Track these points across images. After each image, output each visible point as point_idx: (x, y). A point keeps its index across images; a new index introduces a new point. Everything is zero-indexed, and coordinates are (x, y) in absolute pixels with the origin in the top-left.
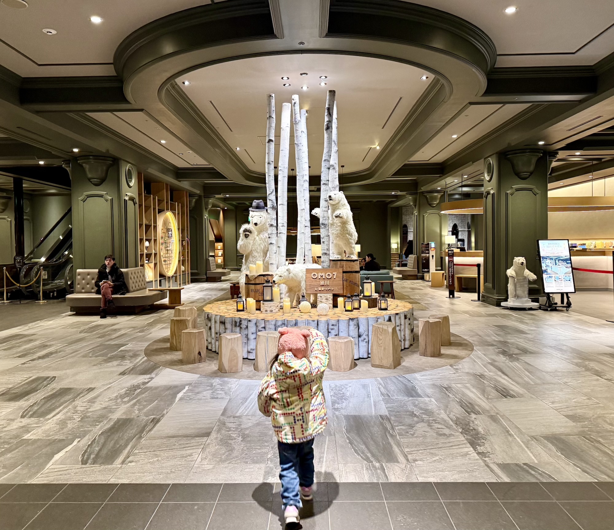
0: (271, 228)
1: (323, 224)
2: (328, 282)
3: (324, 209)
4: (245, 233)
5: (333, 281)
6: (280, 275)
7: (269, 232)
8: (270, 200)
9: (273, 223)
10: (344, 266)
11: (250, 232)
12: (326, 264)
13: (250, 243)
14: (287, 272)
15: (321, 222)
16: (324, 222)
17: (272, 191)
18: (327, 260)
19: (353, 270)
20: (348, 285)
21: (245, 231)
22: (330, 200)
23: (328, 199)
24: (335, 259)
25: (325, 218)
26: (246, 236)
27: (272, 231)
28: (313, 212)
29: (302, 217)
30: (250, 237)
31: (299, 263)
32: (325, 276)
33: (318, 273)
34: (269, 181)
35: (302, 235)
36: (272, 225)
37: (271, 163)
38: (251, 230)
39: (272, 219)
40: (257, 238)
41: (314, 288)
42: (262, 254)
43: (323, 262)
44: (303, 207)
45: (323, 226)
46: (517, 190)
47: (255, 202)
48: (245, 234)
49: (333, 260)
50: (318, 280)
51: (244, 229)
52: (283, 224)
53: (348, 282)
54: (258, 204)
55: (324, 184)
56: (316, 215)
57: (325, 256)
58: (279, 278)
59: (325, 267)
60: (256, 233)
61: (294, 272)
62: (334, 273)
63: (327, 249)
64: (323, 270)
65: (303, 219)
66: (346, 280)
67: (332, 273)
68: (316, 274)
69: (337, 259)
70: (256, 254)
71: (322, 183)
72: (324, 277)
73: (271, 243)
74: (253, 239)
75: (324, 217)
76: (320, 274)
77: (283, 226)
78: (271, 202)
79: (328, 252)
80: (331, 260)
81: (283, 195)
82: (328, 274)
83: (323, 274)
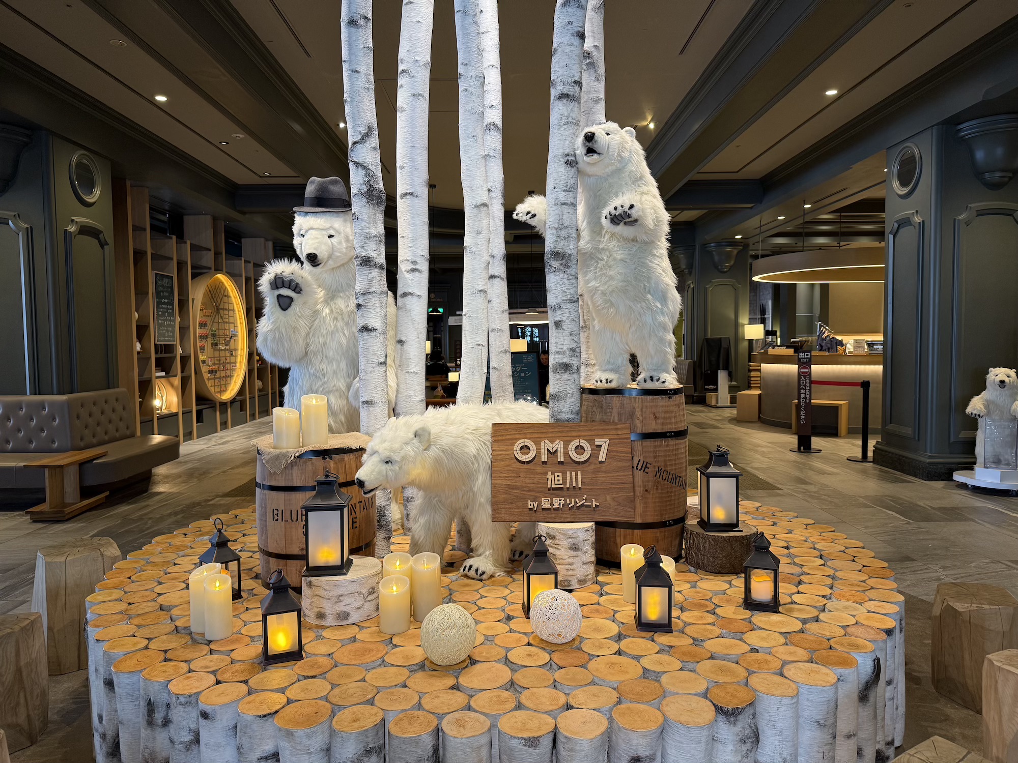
0: (366, 271)
1: (556, 255)
2: (575, 478)
3: (562, 196)
4: (277, 292)
5: (596, 471)
6: (385, 454)
7: (358, 287)
8: (357, 164)
9: (374, 254)
10: (638, 413)
11: (297, 288)
12: (568, 407)
13: (295, 329)
14: (415, 441)
15: (549, 246)
16: (563, 246)
17: (363, 130)
18: (572, 390)
19: (667, 428)
20: (650, 485)
21: (278, 282)
22: (590, 151)
23: (580, 151)
24: (599, 385)
25: (563, 233)
26: (285, 304)
27: (370, 282)
28: (521, 211)
29: (479, 233)
30: (295, 308)
31: (466, 401)
32: (566, 454)
33: (537, 444)
34: (354, 92)
35: (480, 299)
36: (366, 262)
37: (362, 22)
38: (299, 281)
39: (368, 237)
40: (326, 311)
41: (525, 500)
42: (343, 365)
43: (556, 397)
44: (483, 197)
45: (555, 264)
46: (981, 213)
47: (313, 182)
48: (279, 296)
49: (593, 392)
50: (539, 469)
51: (272, 276)
52: (415, 263)
53: (652, 475)
54: (322, 188)
55: (563, 96)
56: (533, 222)
57: (566, 376)
58: (385, 466)
59: (564, 416)
60: (321, 294)
61: (446, 441)
62: (598, 441)
63: (573, 350)
64: (556, 428)
65: (481, 241)
66: (645, 467)
67: (591, 441)
68: (529, 443)
69: (604, 385)
70: (323, 366)
71: (554, 93)
72: (561, 458)
73: (366, 329)
74: (308, 312)
75: (561, 227)
76: (546, 445)
77: (413, 270)
78: (362, 172)
79: (574, 361)
80: (584, 391)
81: (412, 161)
82: (575, 443)
83: (558, 445)
